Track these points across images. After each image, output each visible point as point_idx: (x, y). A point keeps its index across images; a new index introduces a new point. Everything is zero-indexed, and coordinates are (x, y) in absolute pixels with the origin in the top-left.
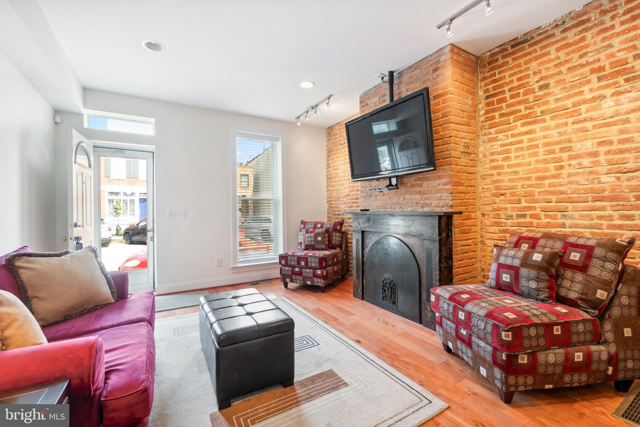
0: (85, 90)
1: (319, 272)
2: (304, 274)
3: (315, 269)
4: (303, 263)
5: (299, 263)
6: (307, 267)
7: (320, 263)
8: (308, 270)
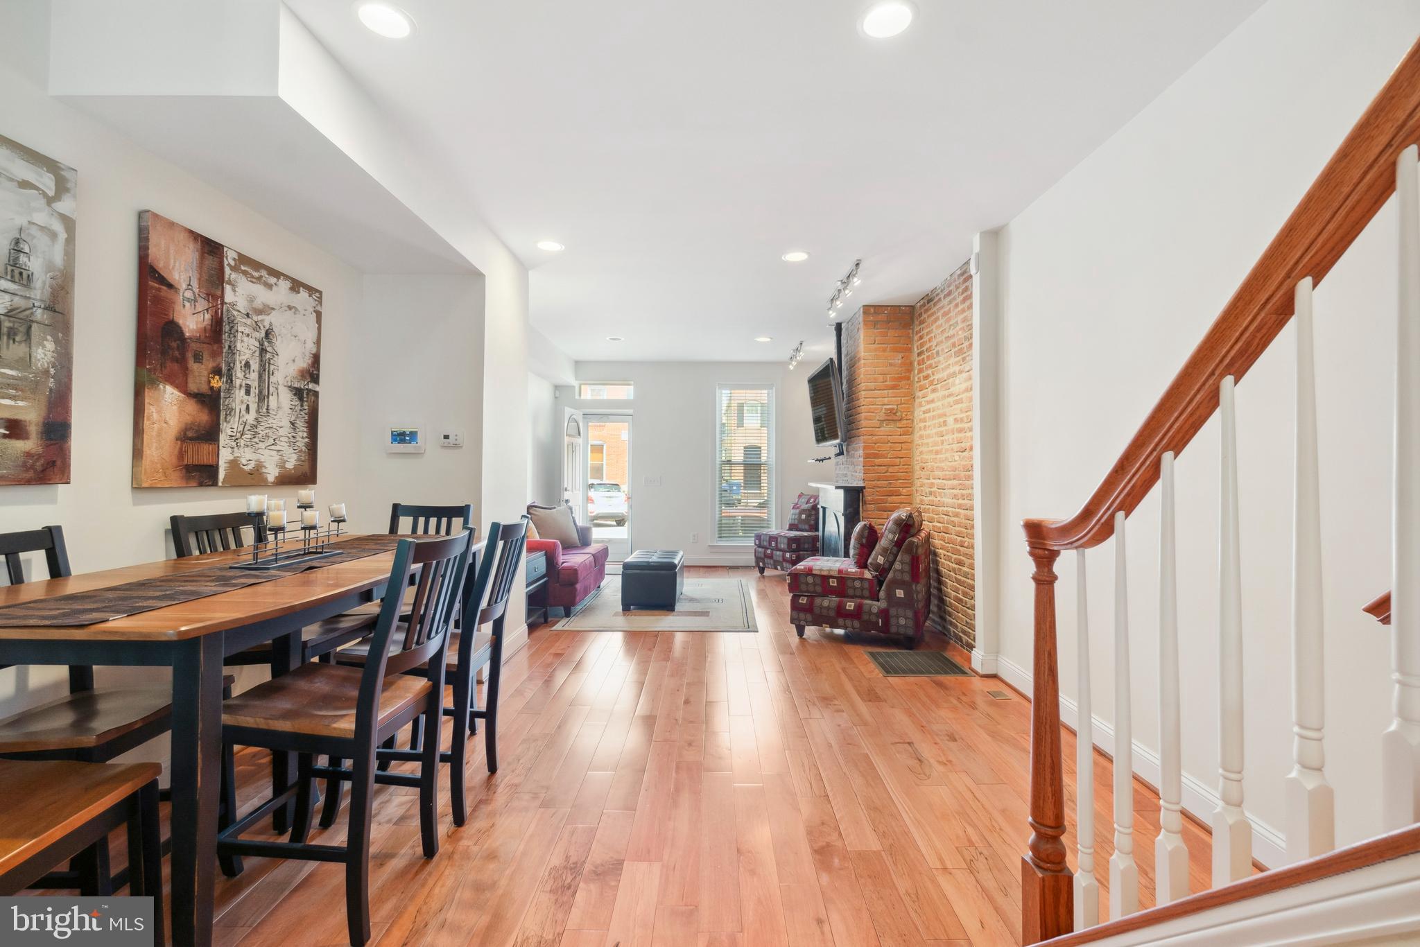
0: (578, 364)
1: (788, 555)
2: (775, 557)
3: (784, 551)
4: (773, 544)
5: (770, 544)
6: (778, 549)
7: (789, 545)
8: (778, 553)
